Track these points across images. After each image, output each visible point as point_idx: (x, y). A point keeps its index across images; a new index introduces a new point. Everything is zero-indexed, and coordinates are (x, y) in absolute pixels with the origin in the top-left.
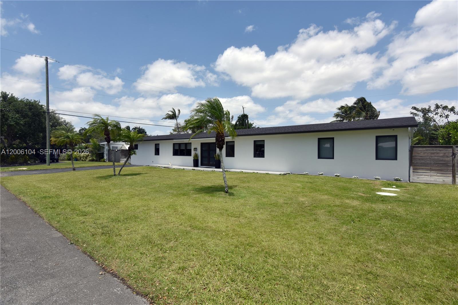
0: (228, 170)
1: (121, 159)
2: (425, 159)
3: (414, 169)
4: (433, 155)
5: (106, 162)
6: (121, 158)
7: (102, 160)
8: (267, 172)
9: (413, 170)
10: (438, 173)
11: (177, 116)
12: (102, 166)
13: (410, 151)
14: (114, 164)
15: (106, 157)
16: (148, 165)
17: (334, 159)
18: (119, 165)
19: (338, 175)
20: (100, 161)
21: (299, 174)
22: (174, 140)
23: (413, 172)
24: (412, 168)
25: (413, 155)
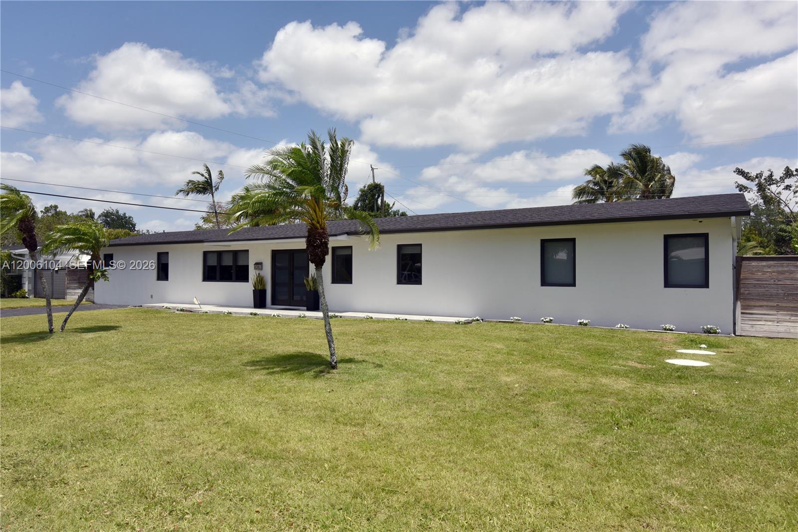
0: (337, 314)
1: (68, 291)
2: (765, 285)
3: (743, 308)
4: (781, 277)
5: (27, 298)
6: (68, 288)
7: (18, 293)
8: (427, 318)
9: (741, 309)
10: (792, 315)
11: (213, 185)
12: (17, 307)
13: (734, 268)
14: (49, 303)
15: (26, 287)
16: (140, 305)
17: (575, 286)
18: (62, 305)
19: (585, 322)
20: (12, 297)
21: (500, 322)
22: (205, 244)
23: (742, 313)
24: (739, 304)
25: (742, 276)
